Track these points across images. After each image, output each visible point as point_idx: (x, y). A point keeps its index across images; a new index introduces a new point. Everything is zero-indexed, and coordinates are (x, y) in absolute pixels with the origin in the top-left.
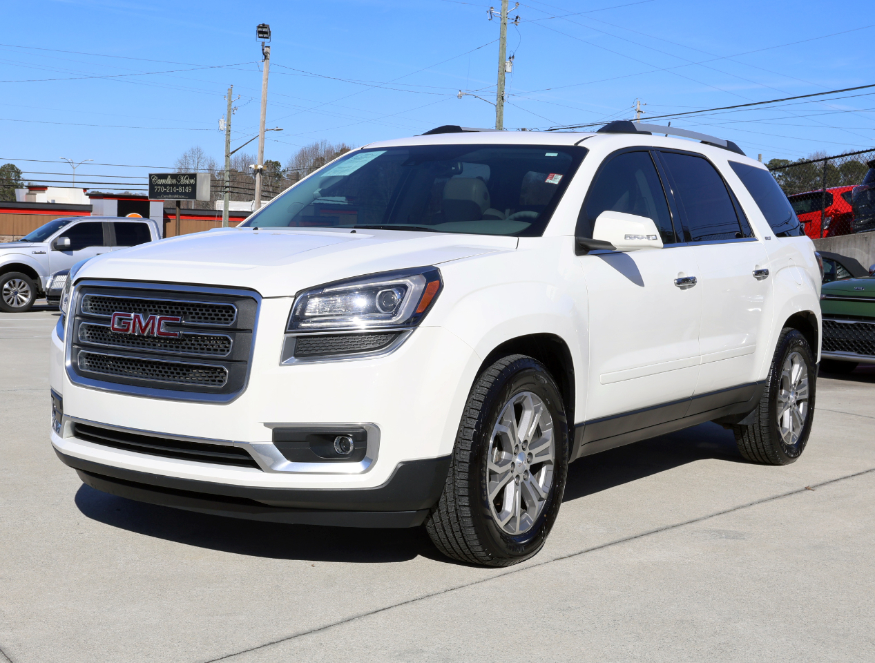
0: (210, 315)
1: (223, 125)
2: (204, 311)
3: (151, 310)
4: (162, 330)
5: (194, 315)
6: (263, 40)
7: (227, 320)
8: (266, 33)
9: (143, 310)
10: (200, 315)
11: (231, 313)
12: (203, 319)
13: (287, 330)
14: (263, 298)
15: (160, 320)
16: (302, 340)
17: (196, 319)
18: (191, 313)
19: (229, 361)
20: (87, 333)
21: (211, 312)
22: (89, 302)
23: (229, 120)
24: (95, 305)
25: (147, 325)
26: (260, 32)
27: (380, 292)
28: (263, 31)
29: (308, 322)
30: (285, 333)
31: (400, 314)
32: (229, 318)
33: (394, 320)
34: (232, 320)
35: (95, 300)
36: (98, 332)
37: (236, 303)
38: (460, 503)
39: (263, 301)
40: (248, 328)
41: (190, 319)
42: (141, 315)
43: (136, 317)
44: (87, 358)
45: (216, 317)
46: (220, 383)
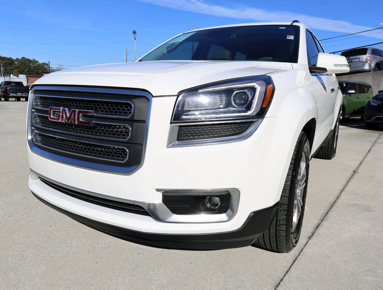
0: (114, 109)
1: (125, 58)
2: (109, 107)
3: (74, 106)
4: (81, 120)
5: (102, 109)
6: (134, 35)
7: (127, 113)
8: (135, 33)
9: (69, 106)
10: (107, 109)
11: (129, 108)
12: (109, 113)
13: (172, 121)
14: (153, 97)
15: (79, 112)
16: (183, 128)
17: (104, 112)
18: (101, 108)
19: (129, 144)
20: (39, 120)
21: (114, 107)
22: (39, 100)
23: (127, 57)
24: (42, 102)
25: (70, 115)
26: (134, 33)
27: (235, 93)
28: (134, 32)
29: (188, 115)
30: (171, 123)
31: (253, 108)
32: (128, 112)
33: (249, 113)
34: (130, 113)
35: (42, 99)
36: (44, 120)
37: (133, 100)
38: (280, 229)
39: (154, 99)
40: (142, 119)
41: (100, 112)
42: (67, 109)
43: (64, 110)
44: (39, 135)
45: (118, 111)
46: (124, 159)
